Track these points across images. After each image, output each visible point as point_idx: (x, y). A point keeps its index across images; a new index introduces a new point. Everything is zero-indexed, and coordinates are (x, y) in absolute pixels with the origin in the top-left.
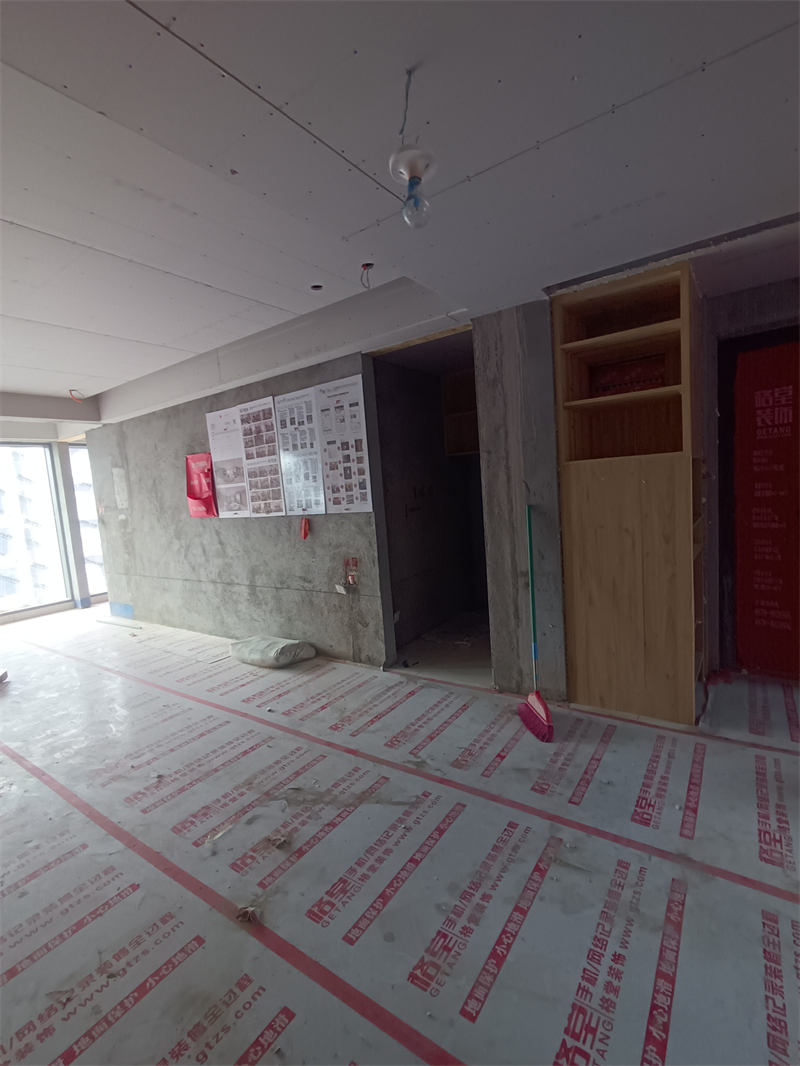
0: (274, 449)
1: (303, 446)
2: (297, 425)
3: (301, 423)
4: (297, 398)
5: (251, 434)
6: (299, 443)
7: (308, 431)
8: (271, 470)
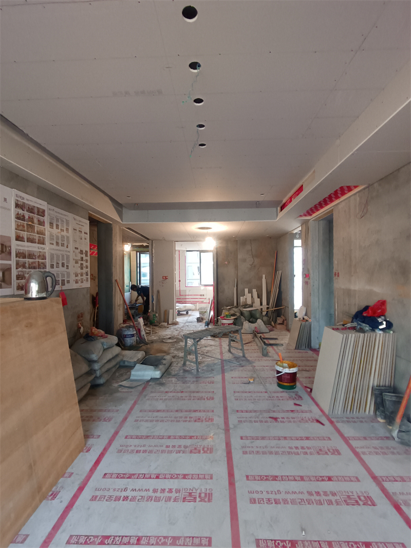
0: (44, 239)
1: (63, 245)
2: (60, 230)
3: (62, 230)
4: (61, 214)
5: (23, 220)
6: (60, 242)
7: (65, 237)
8: (40, 256)
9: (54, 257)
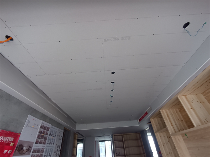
0: (46, 141)
2: (52, 137)
5: (41, 133)
6: (51, 142)
7: (54, 140)
8: (42, 151)
9: (47, 151)
